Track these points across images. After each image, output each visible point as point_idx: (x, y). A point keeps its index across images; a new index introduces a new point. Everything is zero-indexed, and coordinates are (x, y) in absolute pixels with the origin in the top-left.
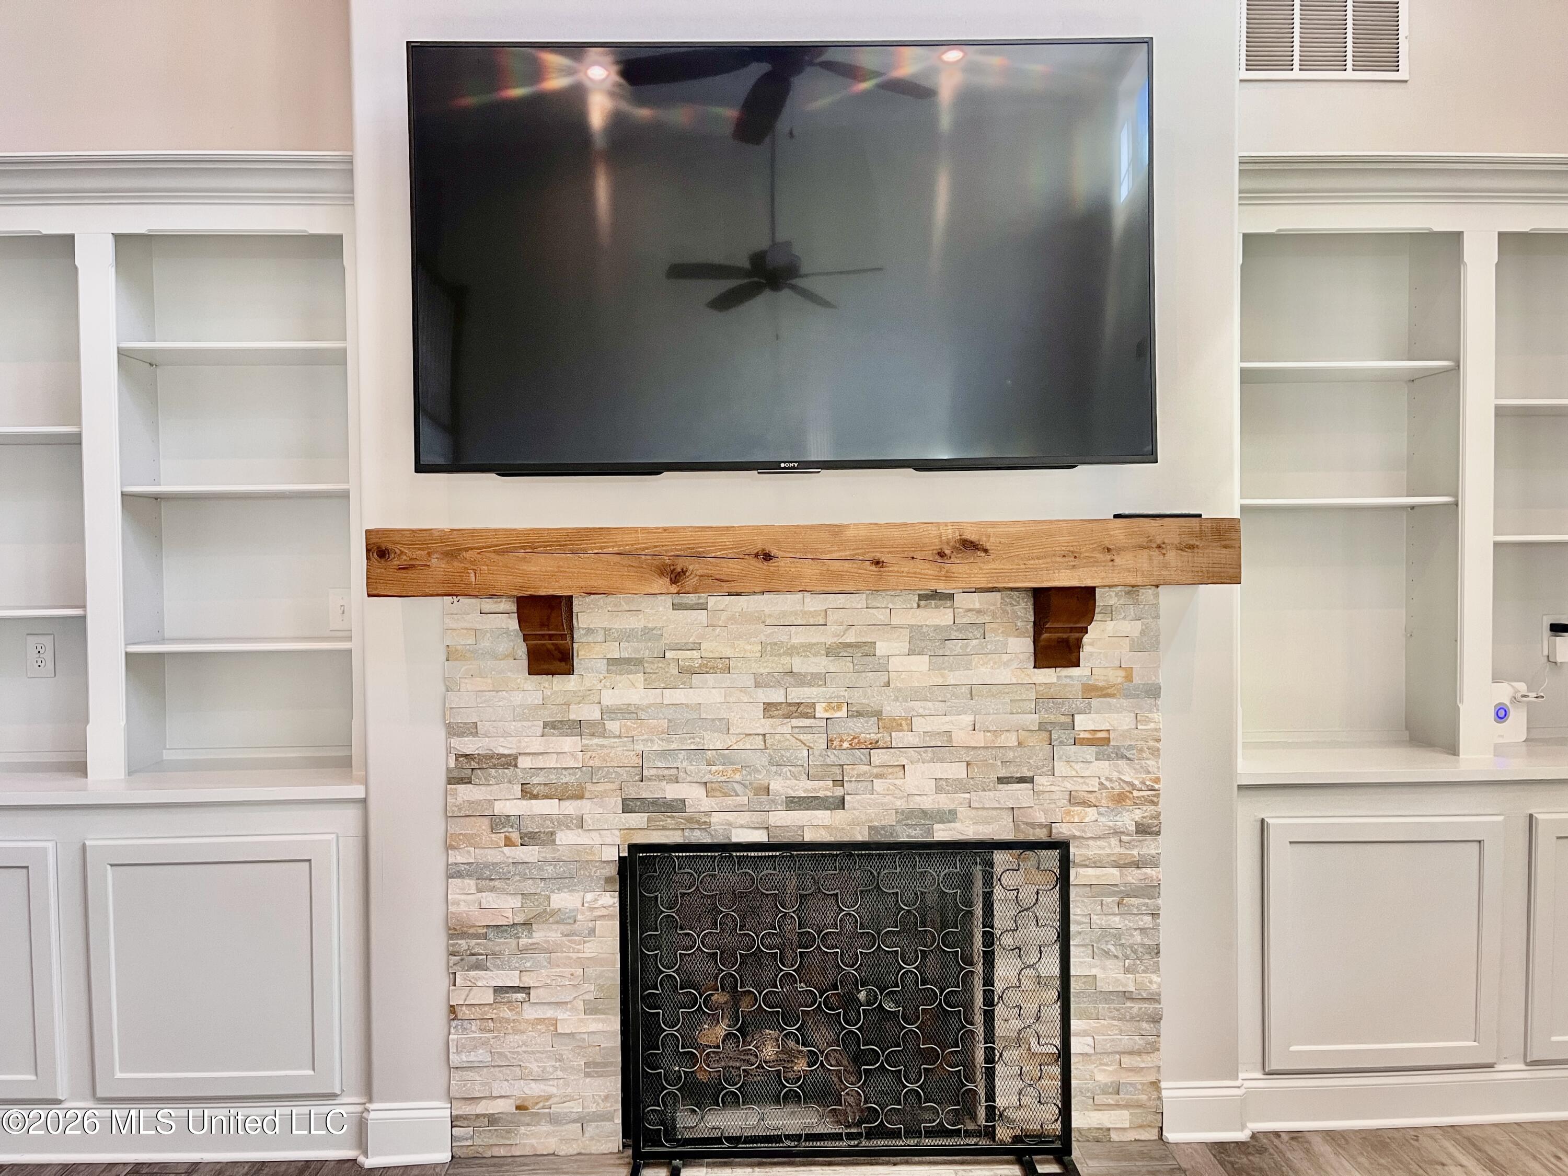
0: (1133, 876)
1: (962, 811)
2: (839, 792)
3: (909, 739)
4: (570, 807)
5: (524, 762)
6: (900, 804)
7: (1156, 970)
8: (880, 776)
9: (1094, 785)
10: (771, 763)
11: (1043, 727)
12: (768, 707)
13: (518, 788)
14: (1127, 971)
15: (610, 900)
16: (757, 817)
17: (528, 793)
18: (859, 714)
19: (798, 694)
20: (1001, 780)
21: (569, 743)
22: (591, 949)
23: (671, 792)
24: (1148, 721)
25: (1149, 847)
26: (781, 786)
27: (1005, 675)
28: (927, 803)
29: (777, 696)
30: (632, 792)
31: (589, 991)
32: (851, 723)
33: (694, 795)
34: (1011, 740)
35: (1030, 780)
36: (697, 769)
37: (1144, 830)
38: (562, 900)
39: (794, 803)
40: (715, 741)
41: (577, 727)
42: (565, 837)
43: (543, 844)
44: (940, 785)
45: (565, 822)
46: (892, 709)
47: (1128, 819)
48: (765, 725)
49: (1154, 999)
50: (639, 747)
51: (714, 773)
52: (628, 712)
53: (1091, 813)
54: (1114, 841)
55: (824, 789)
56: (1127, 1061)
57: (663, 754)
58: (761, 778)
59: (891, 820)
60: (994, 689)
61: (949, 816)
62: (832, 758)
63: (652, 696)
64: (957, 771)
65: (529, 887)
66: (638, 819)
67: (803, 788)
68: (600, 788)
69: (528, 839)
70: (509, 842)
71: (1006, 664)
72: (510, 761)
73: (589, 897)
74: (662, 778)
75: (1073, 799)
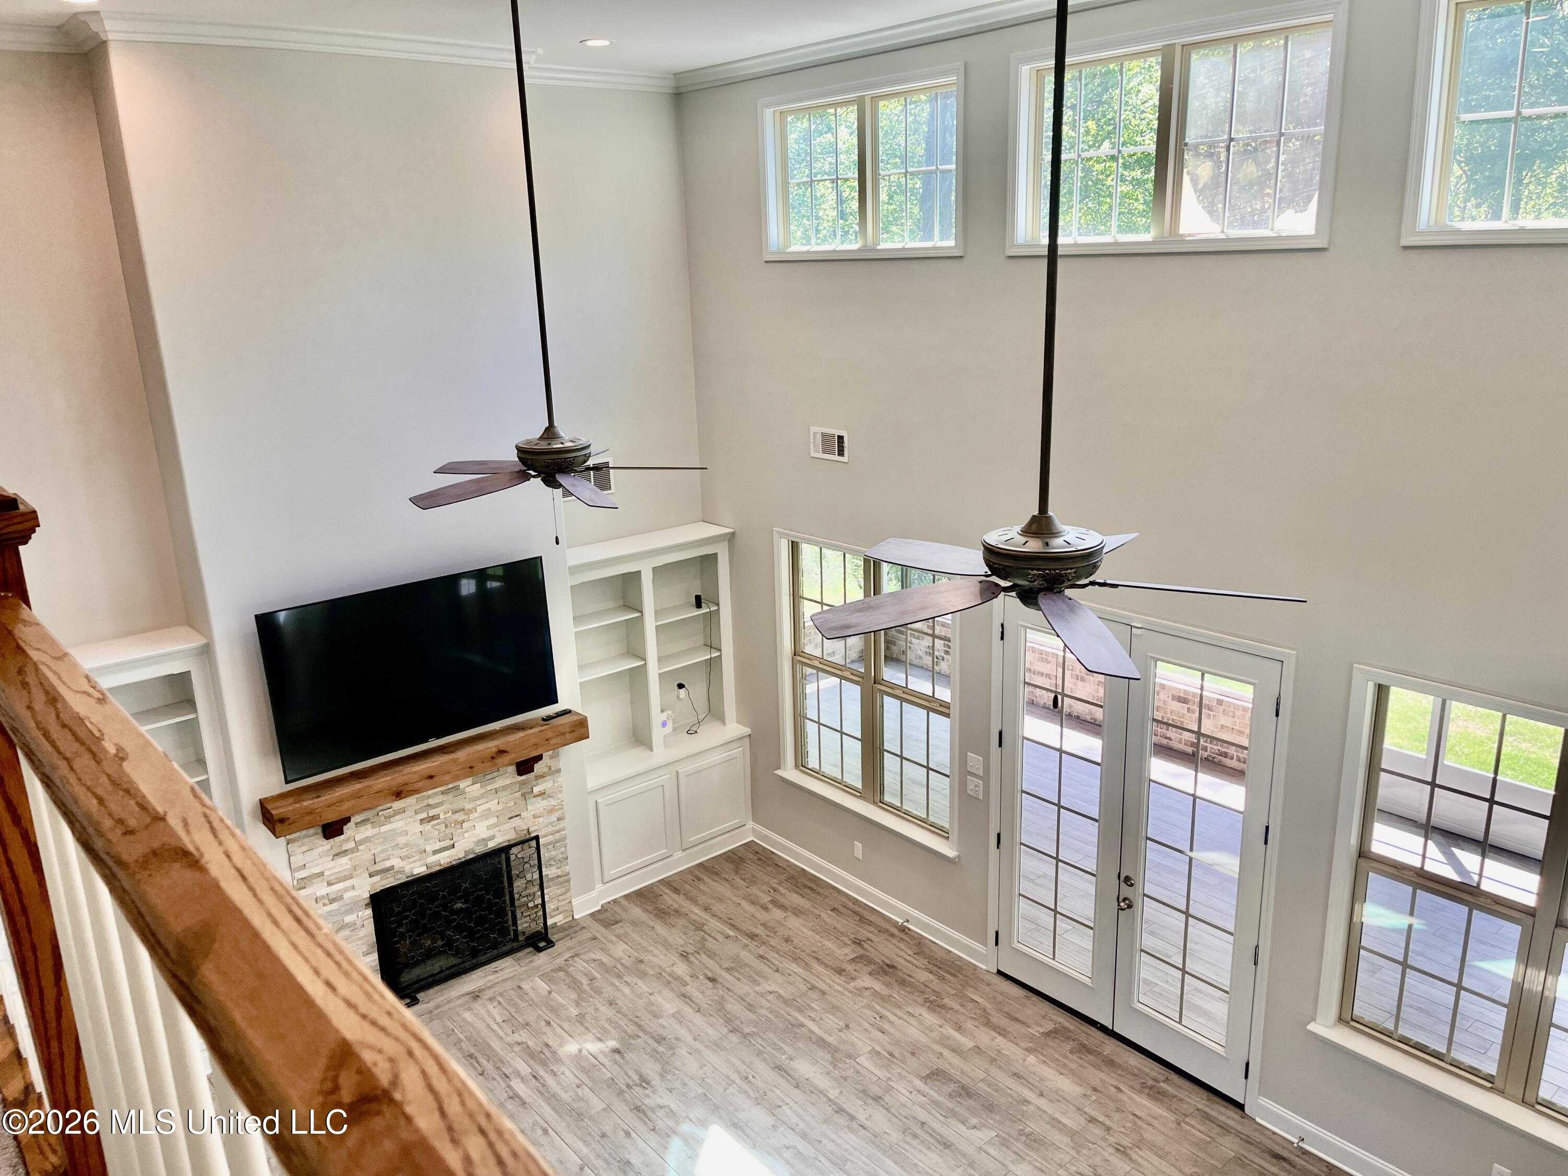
0: (557, 836)
1: (497, 834)
2: (452, 842)
3: (476, 815)
4: (348, 883)
5: (326, 873)
6: (475, 839)
7: (567, 864)
8: (467, 832)
9: (542, 810)
10: (425, 840)
11: (522, 795)
12: (422, 820)
13: (325, 884)
14: (558, 868)
15: (369, 912)
16: (422, 862)
17: (330, 884)
18: (456, 812)
19: (432, 812)
20: (510, 818)
21: (344, 860)
22: (362, 933)
23: (387, 864)
24: (557, 782)
25: (562, 824)
26: (429, 848)
27: (508, 781)
28: (484, 836)
29: (424, 815)
30: (372, 869)
31: (364, 948)
32: (453, 816)
33: (396, 862)
34: (512, 803)
35: (519, 815)
36: (398, 852)
37: (559, 819)
38: (349, 919)
39: (435, 852)
40: (402, 840)
41: (345, 852)
42: (346, 896)
43: (338, 900)
44: (488, 828)
45: (346, 890)
46: (468, 806)
47: (554, 818)
48: (421, 828)
49: (568, 874)
50: (372, 852)
51: (404, 853)
52: (367, 840)
53: (541, 819)
54: (550, 826)
55: (447, 843)
56: (561, 898)
57: (382, 851)
58: (422, 847)
59: (472, 846)
60: (505, 788)
61: (492, 838)
62: (448, 831)
63: (376, 831)
64: (494, 820)
65: (335, 919)
66: (376, 878)
67: (438, 846)
68: (359, 872)
69: (332, 901)
70: (324, 905)
71: (507, 777)
72: (321, 874)
73: (360, 914)
74: (383, 861)
75: (535, 817)
